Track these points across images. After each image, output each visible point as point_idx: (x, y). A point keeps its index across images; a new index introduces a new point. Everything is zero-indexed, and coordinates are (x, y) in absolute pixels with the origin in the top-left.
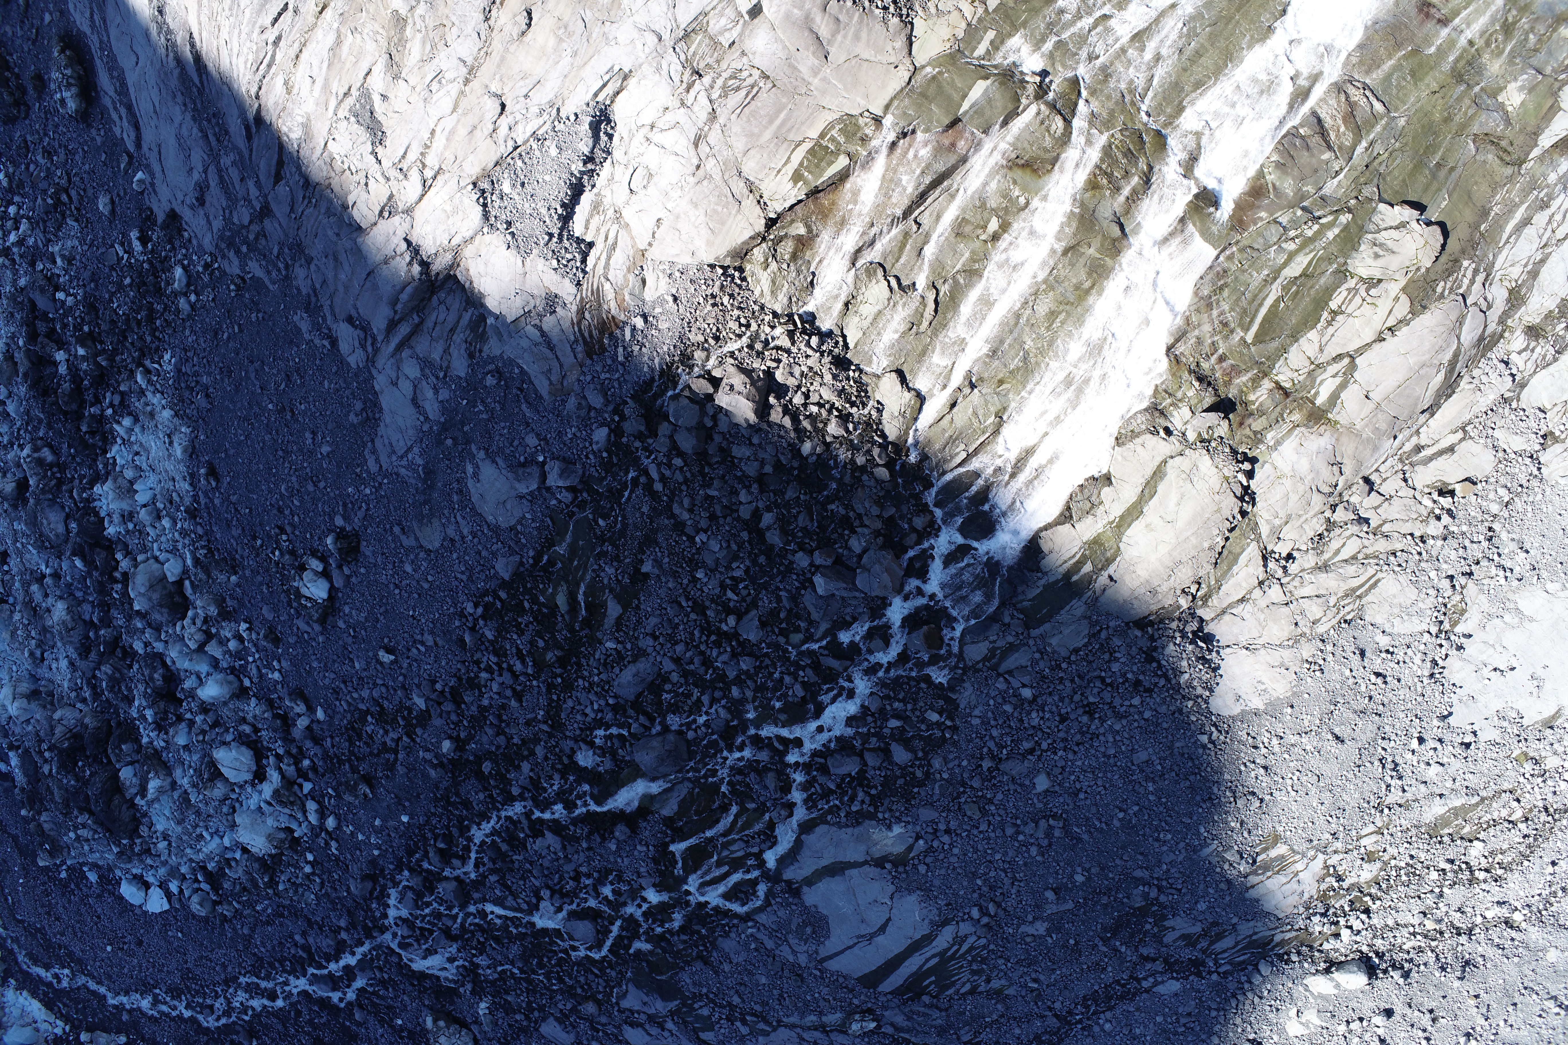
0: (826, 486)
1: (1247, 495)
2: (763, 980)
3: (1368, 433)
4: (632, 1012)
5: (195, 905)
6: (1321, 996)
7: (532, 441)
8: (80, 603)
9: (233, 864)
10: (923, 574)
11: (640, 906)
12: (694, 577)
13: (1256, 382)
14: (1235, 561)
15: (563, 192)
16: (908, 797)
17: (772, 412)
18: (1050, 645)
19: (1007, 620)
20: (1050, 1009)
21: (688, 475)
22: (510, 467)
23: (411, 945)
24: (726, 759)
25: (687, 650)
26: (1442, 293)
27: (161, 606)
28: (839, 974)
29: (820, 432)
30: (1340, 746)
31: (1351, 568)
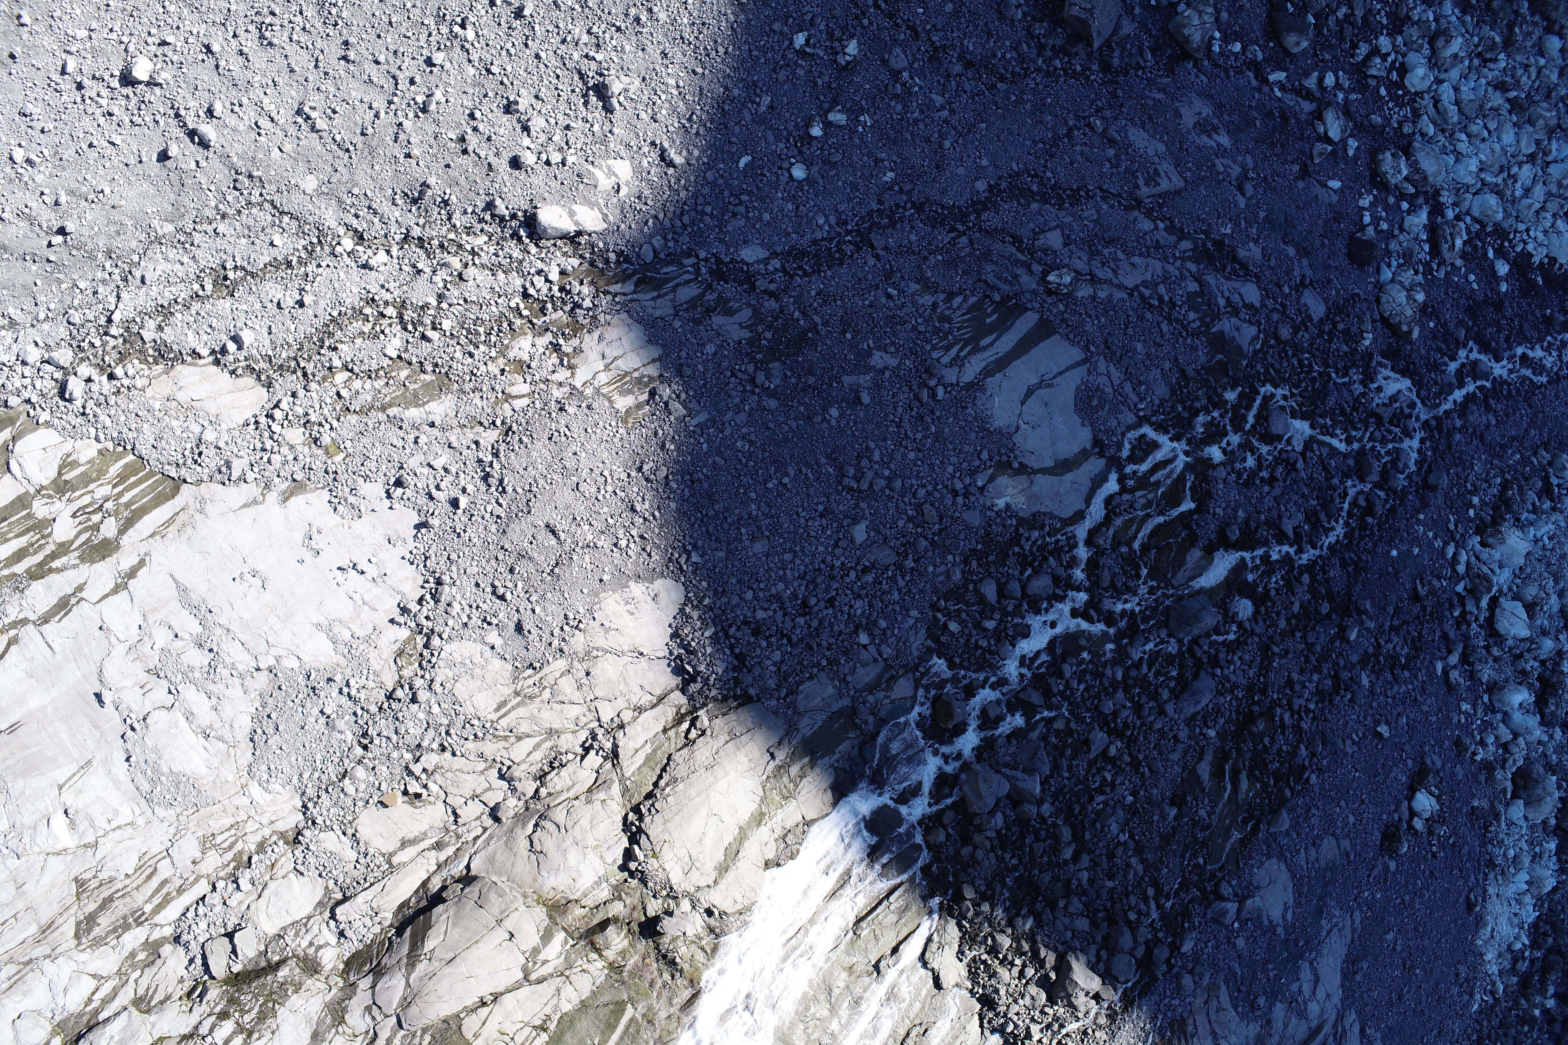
0: (1016, 880)
1: (634, 833)
4: (1250, 322)
6: (590, 205)
7: (1240, 943)
9: (1531, 508)
11: (1228, 444)
12: (1134, 796)
13: (622, 958)
14: (648, 759)
17: (1053, 964)
18: (835, 688)
19: (871, 719)
20: (877, 257)
21: (1125, 903)
22: (1260, 916)
24: (1139, 604)
25: (1152, 723)
26: (424, 1034)
28: (1072, 343)
29: (1016, 939)
30: (552, 522)
31: (524, 728)
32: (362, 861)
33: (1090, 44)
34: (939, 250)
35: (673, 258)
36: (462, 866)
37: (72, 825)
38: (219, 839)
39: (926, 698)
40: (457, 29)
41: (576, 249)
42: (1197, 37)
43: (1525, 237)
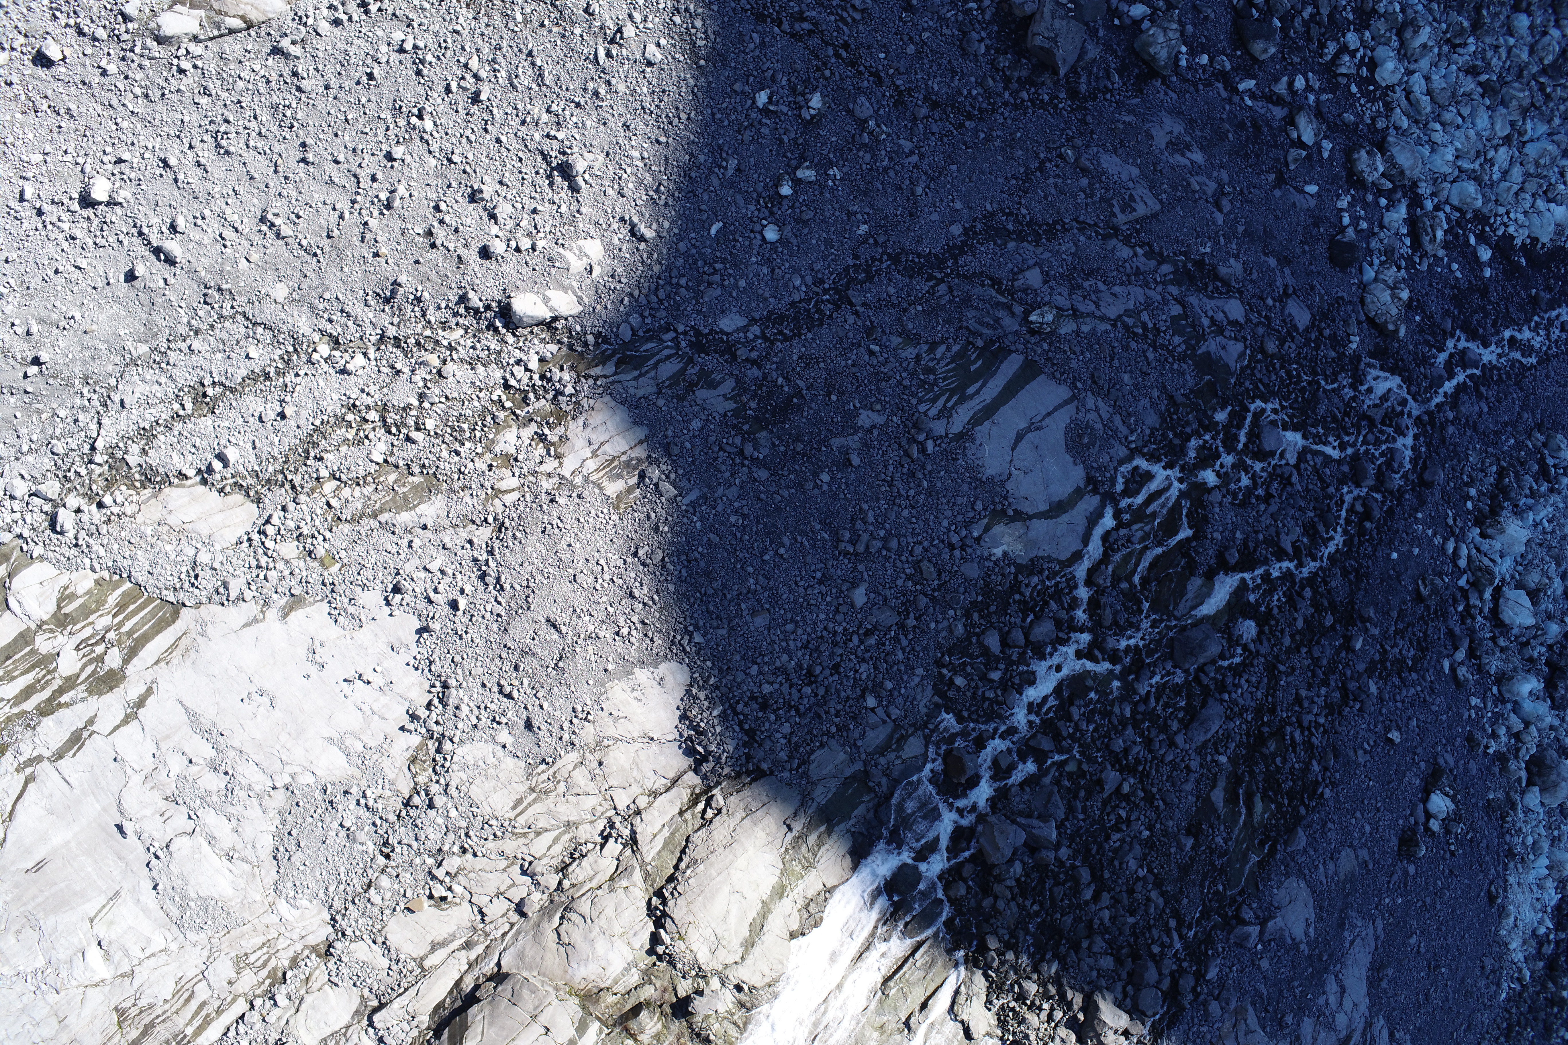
0: (1039, 925)
1: (658, 917)
4: (1236, 339)
6: (565, 289)
7: (1265, 964)
9: (1529, 495)
12: (1151, 831)
14: (667, 842)
17: (1081, 1004)
18: (846, 754)
19: (884, 781)
20: (857, 314)
21: (1148, 936)
22: (1283, 939)
25: (1163, 756)
28: (1059, 381)
29: (1042, 984)
30: (552, 616)
31: (541, 824)
32: (394, 967)
33: (1055, 72)
34: (918, 300)
35: (652, 335)
36: (492, 964)
37: (107, 956)
38: (252, 958)
39: (938, 754)
40: (414, 120)
41: (553, 334)
42: (1163, 54)
43: (1506, 220)
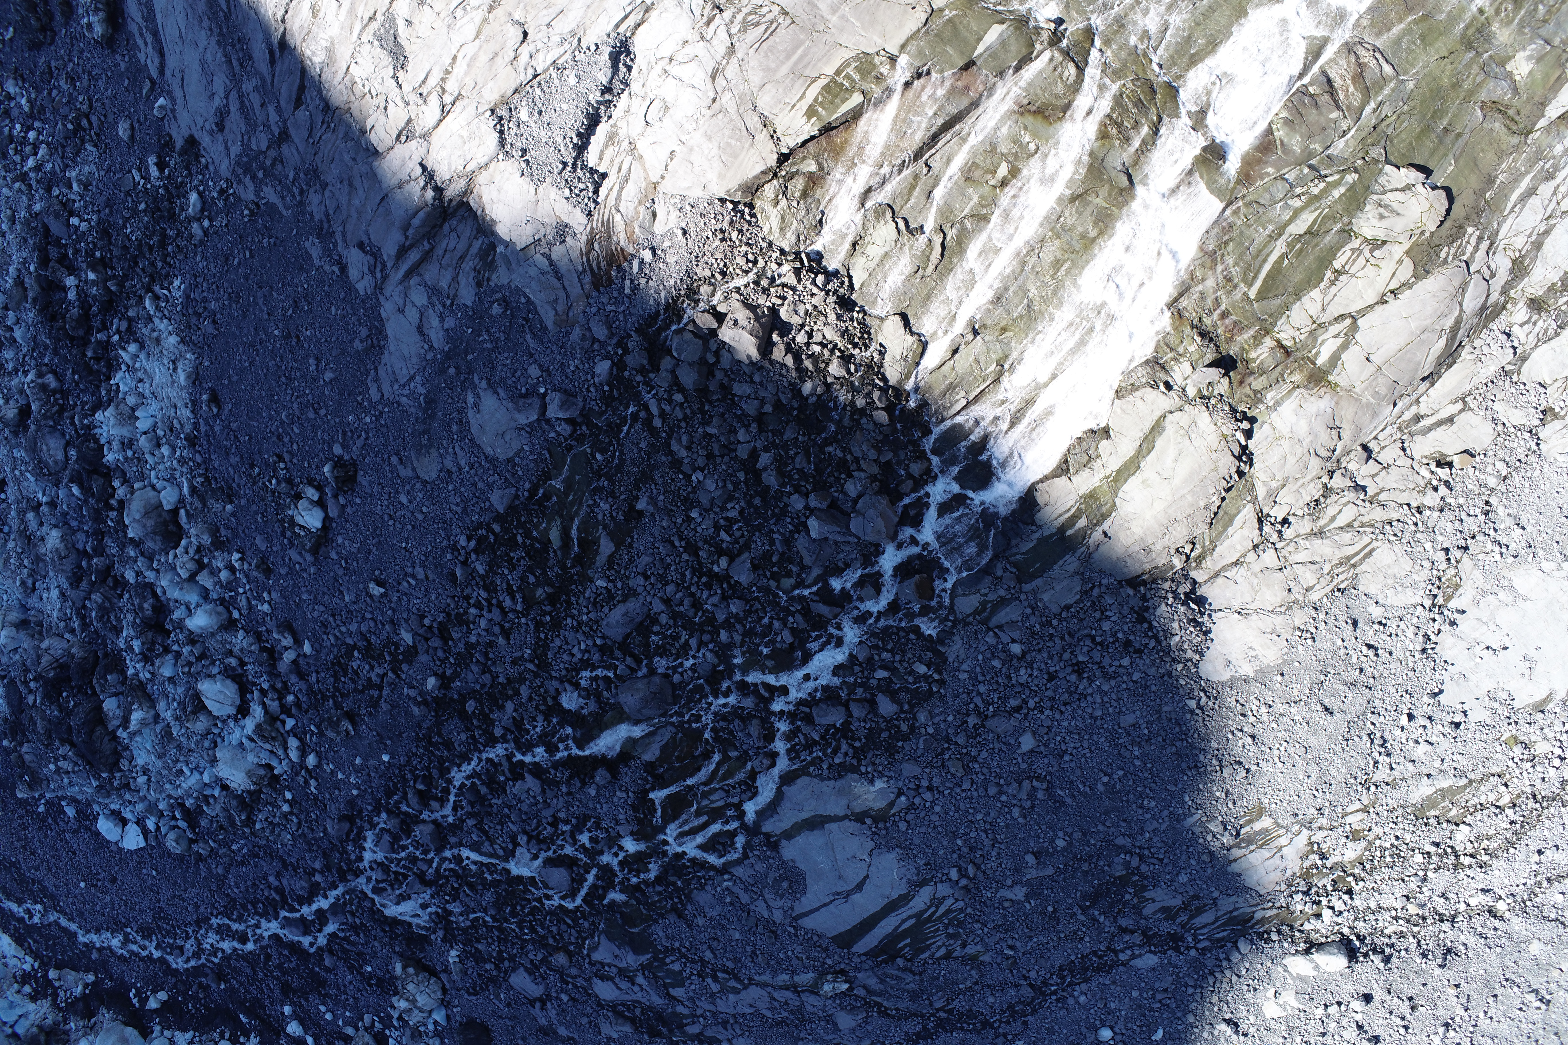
0: (824, 428)
1: (1244, 455)
2: (737, 936)
3: (1368, 398)
4: (603, 965)
5: (171, 843)
6: (1300, 977)
7: (534, 371)
8: (74, 532)
9: (211, 801)
10: (917, 522)
12: (688, 517)
13: (1257, 340)
14: (1231, 522)
15: (580, 121)
16: (891, 751)
17: (775, 349)
18: (1041, 600)
19: (999, 573)
20: (1025, 978)
21: (688, 411)
22: (511, 397)
23: (385, 889)
24: (711, 704)
25: (678, 591)
26: (1446, 259)
27: (155, 533)
28: (813, 932)
29: (821, 373)
30: (1329, 717)
31: (1347, 536)
32: (1490, 403)
34: (963, 992)
35: (1219, 944)
36: (1400, 405)
39: (940, 596)
41: (1308, 938)
